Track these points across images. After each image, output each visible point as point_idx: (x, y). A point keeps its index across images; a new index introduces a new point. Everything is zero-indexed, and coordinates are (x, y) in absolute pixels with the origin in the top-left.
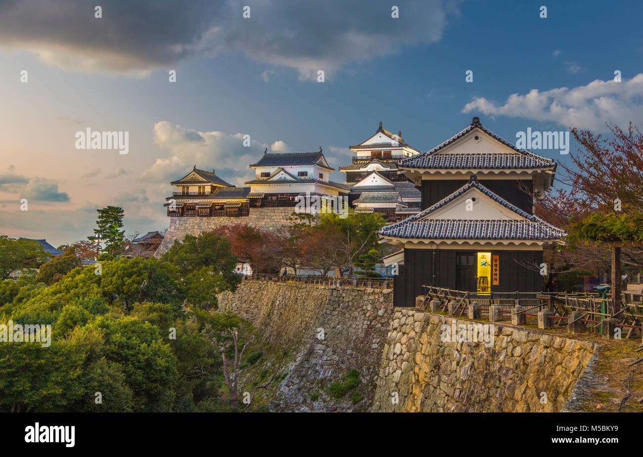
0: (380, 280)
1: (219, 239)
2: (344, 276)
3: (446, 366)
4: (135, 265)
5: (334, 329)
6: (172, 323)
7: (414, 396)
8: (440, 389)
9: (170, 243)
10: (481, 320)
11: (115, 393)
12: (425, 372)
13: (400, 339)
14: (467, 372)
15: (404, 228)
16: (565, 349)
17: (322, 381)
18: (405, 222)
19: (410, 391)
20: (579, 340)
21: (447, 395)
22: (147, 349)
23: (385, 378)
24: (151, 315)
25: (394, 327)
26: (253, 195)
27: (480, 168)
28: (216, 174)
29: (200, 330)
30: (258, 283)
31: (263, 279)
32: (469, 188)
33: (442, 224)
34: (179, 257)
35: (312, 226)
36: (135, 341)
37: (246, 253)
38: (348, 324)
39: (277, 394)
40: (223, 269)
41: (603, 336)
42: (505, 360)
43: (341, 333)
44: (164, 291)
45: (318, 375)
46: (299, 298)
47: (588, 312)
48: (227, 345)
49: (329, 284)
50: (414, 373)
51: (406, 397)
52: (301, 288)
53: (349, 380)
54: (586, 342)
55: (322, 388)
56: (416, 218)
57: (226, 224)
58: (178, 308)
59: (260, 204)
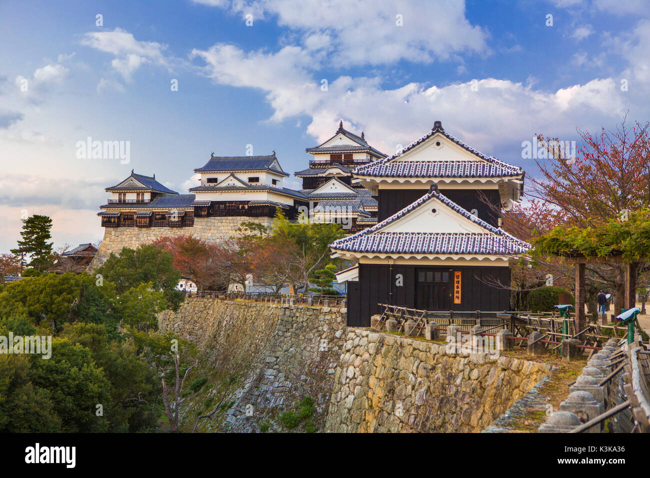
0: (338, 297)
1: (160, 252)
2: (298, 293)
3: (401, 390)
4: (66, 281)
5: (286, 353)
6: (106, 345)
7: (367, 423)
8: (394, 415)
9: (104, 256)
10: (439, 341)
11: (42, 422)
12: (379, 397)
13: (353, 361)
14: (423, 397)
15: (359, 241)
16: (523, 370)
17: (273, 410)
18: (360, 235)
19: (363, 418)
20: (537, 362)
21: (401, 422)
22: (78, 374)
23: (336, 404)
24: (83, 336)
25: (347, 348)
26: (198, 203)
27: (442, 176)
28: (157, 179)
29: (138, 353)
30: (203, 301)
31: (209, 296)
32: (429, 198)
33: (400, 237)
34: (115, 272)
35: (263, 238)
36: (64, 364)
37: (190, 267)
38: (302, 348)
39: (223, 425)
40: (164, 286)
41: (563, 358)
42: (461, 384)
43: (294, 356)
44: (97, 310)
45: (269, 403)
46: (248, 318)
47: (549, 333)
48: (168, 371)
49: (282, 302)
50: (367, 398)
51: (359, 424)
52: (250, 307)
53: (303, 408)
54: (544, 364)
55: (273, 417)
56: (371, 231)
57: (167, 236)
58: (113, 329)
59: (206, 213)
